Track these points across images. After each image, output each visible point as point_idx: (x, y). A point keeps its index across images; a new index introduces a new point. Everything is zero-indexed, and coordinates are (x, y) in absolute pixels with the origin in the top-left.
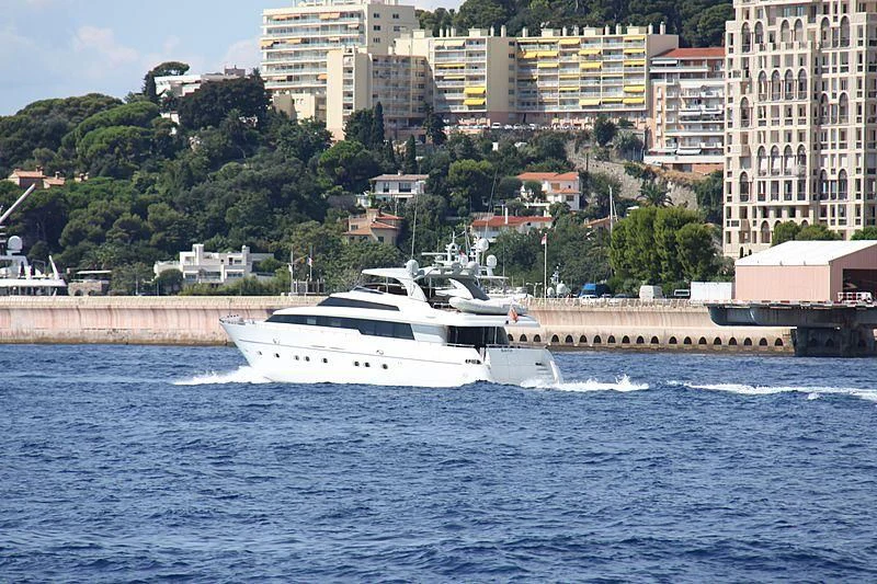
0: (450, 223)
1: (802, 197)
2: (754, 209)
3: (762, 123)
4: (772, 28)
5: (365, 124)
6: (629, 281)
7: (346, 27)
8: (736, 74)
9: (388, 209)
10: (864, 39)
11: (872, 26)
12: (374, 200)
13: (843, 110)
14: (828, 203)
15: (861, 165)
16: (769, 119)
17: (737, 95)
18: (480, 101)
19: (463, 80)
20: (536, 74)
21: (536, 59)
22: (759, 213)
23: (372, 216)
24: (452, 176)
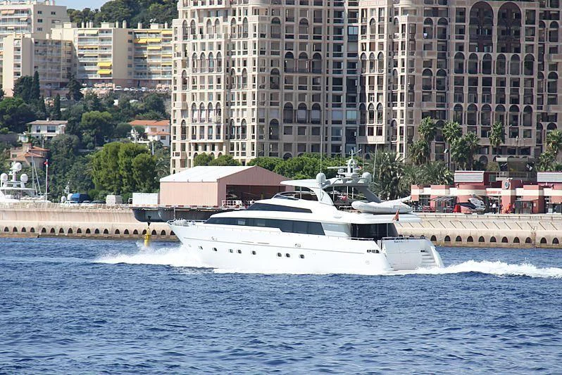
0: (81, 154)
1: (218, 137)
2: (190, 144)
3: (194, 88)
4: (201, 24)
5: (27, 86)
6: (103, 192)
7: (19, 19)
8: (179, 55)
9: (39, 144)
10: (257, 33)
11: (262, 25)
12: (30, 137)
13: (245, 80)
14: (234, 141)
15: (255, 116)
16: (198, 85)
17: (180, 69)
18: (108, 72)
19: (97, 57)
20: (146, 53)
21: (146, 44)
22: (192, 147)
23: (26, 148)
24: (84, 122)
